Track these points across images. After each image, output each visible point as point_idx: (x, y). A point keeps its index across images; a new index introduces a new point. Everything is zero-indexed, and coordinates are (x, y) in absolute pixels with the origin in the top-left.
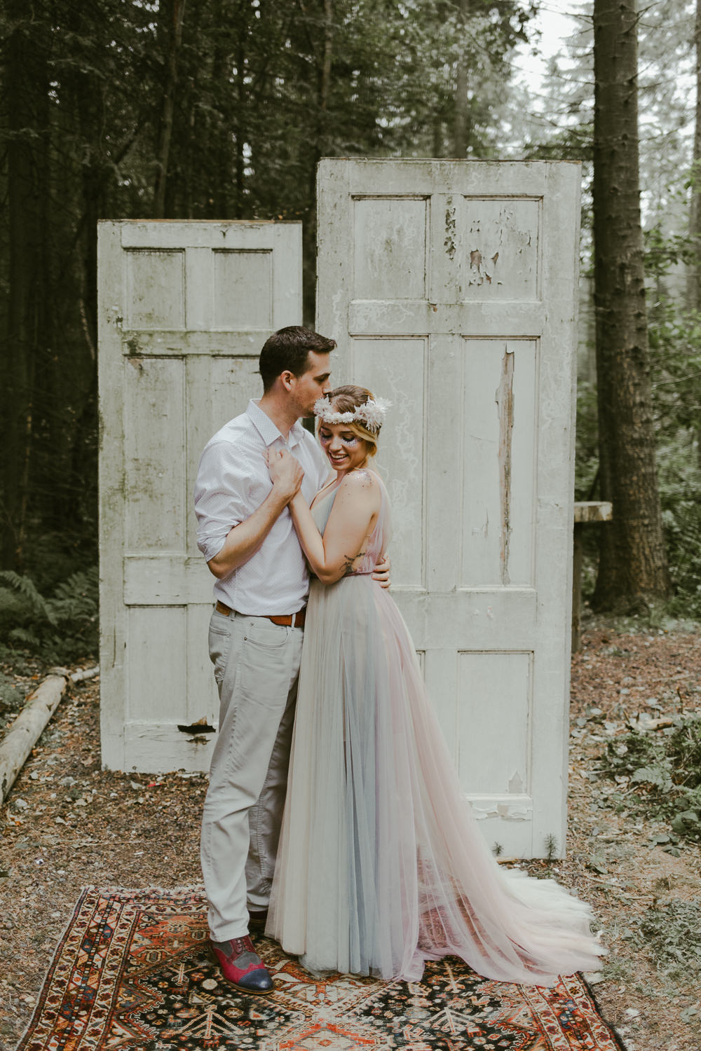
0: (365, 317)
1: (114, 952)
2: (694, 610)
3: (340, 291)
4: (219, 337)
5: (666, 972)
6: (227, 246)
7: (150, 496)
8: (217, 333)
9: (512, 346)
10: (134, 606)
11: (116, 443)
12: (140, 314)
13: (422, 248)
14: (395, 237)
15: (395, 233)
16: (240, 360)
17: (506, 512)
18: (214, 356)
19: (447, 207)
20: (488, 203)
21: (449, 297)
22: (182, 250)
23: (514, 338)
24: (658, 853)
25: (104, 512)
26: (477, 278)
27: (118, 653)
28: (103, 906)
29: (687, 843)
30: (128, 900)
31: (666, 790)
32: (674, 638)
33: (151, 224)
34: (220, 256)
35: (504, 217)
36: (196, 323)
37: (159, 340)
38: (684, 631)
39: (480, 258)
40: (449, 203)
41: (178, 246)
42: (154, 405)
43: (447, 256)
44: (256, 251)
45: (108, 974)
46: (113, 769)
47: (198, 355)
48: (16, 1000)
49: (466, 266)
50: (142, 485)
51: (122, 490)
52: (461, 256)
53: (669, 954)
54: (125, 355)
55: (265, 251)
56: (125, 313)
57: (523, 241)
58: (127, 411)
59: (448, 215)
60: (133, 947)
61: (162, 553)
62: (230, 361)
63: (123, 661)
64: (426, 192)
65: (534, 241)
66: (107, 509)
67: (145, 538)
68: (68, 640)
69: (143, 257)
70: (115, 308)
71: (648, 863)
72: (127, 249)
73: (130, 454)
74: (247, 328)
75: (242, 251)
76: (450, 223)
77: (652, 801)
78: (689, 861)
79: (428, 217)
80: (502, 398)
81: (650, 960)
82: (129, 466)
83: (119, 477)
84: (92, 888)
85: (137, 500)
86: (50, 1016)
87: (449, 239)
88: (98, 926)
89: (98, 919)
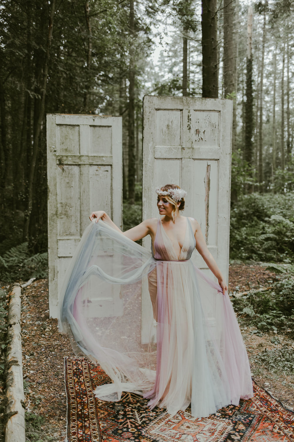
0: (160, 152)
1: (86, 377)
2: (240, 257)
3: (151, 143)
4: (92, 158)
5: (272, 371)
6: (95, 124)
7: (67, 217)
8: (91, 156)
9: (210, 163)
10: (61, 257)
11: (54, 197)
12: (63, 149)
13: (179, 128)
14: (170, 124)
15: (170, 122)
16: (100, 166)
17: (207, 220)
18: (90, 165)
19: (188, 114)
20: (202, 113)
21: (189, 145)
22: (78, 126)
23: (211, 160)
24: (254, 336)
25: (50, 223)
26: (198, 139)
27: (55, 275)
28: (74, 363)
29: (263, 333)
30: (82, 360)
31: (252, 316)
32: (234, 266)
33: (67, 116)
34: (92, 128)
35: (207, 118)
36: (84, 152)
37: (70, 159)
38: (237, 264)
39: (199, 131)
40: (189, 112)
41: (77, 124)
42: (68, 183)
43: (188, 131)
44: (105, 126)
45: (87, 384)
46: (54, 318)
47: (85, 164)
48: (58, 395)
49: (194, 135)
50: (64, 212)
51: (56, 214)
52: (193, 131)
53: (271, 366)
54: (57, 164)
55: (109, 127)
56: (57, 148)
57: (213, 126)
58: (58, 184)
59: (189, 117)
60: (92, 375)
61: (71, 238)
62: (96, 167)
63: (57, 278)
64: (181, 108)
65: (217, 127)
66: (51, 221)
67: (65, 232)
68: (12, 273)
69: (64, 128)
70: (54, 147)
71: (252, 339)
72: (58, 125)
73: (59, 201)
74: (102, 155)
75: (100, 126)
76: (189, 120)
77: (247, 320)
78: (266, 338)
79: (182, 117)
80: (206, 181)
81: (266, 368)
82: (59, 205)
83: (55, 209)
84: (67, 357)
85: (62, 218)
86: (73, 398)
87: (189, 125)
88: (76, 369)
89: (75, 367)
